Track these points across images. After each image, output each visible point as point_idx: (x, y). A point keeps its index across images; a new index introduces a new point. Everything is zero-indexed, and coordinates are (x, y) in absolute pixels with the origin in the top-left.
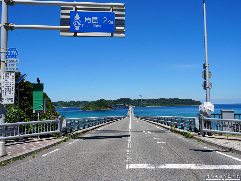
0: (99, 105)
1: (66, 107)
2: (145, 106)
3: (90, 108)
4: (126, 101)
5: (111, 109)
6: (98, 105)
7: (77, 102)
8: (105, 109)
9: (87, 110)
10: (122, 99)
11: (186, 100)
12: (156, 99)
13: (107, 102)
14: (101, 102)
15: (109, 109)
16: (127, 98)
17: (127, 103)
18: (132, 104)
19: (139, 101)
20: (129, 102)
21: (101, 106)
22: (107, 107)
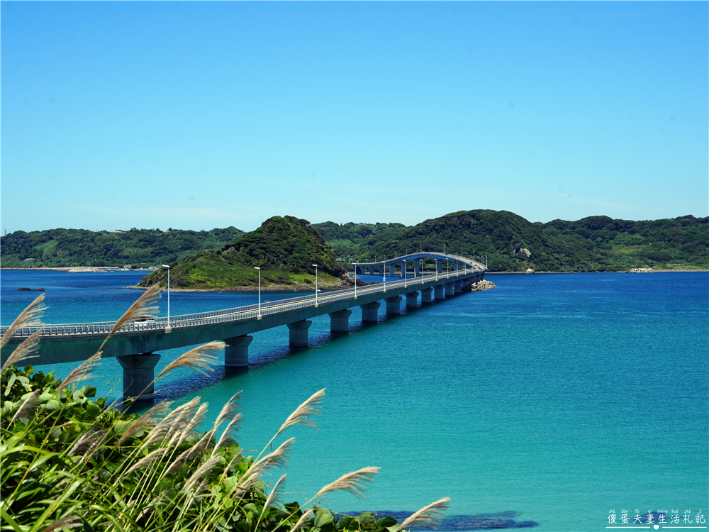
0: (257, 257)
2: (619, 268)
4: (490, 231)
6: (251, 253)
7: (173, 233)
8: (299, 280)
10: (461, 216)
13: (312, 238)
14: (275, 235)
16: (498, 210)
17: (492, 247)
18: (530, 250)
19: (585, 229)
20: (510, 239)
21: (269, 263)
22: (314, 267)
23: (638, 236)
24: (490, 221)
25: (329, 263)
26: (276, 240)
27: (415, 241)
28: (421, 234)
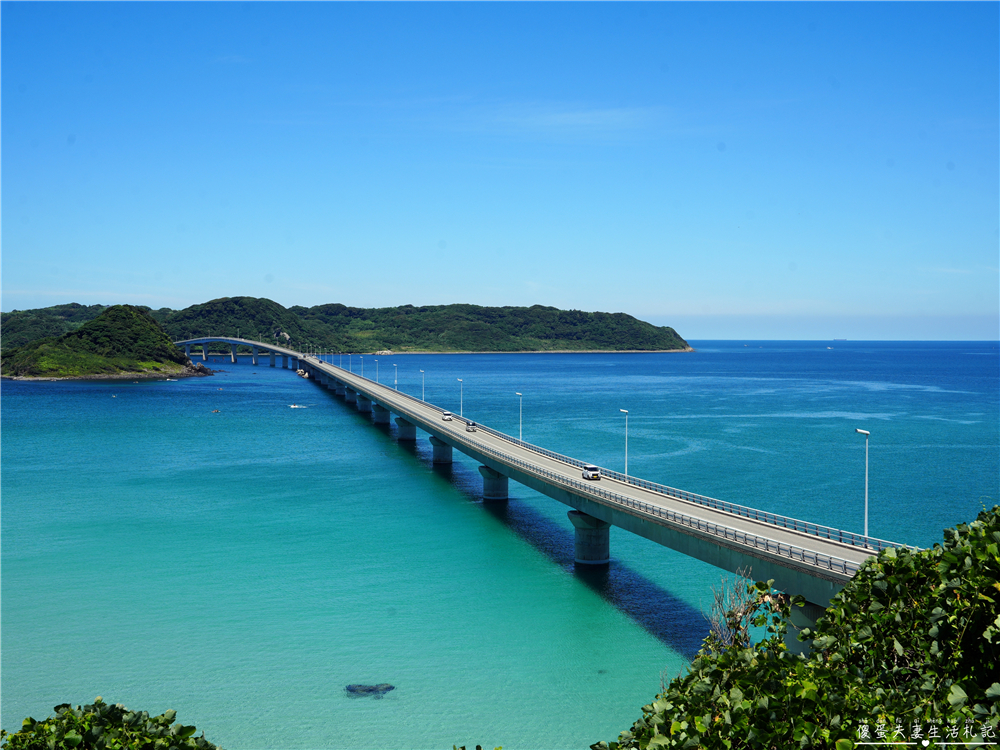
0: (102, 345)
2: (363, 350)
3: (44, 365)
4: (253, 317)
5: (183, 370)
6: (95, 340)
8: (147, 368)
9: (22, 378)
10: (225, 302)
11: (600, 316)
12: (424, 309)
13: (153, 326)
14: (119, 324)
15: (169, 369)
16: (258, 297)
17: (255, 331)
18: (289, 334)
19: (323, 315)
20: (271, 324)
21: (115, 351)
22: (161, 355)
23: (370, 322)
24: (253, 308)
25: (174, 351)
26: (120, 328)
27: (183, 325)
28: (188, 318)
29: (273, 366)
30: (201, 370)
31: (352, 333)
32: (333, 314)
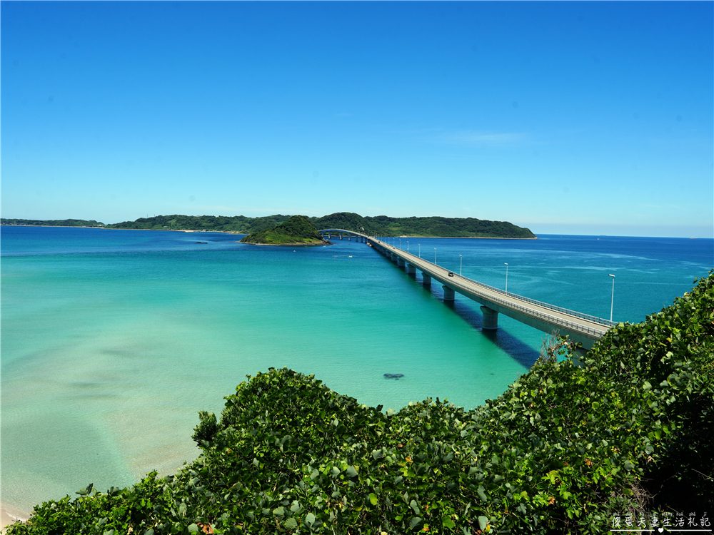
0: (289, 231)
1: (192, 231)
2: (395, 235)
3: (267, 239)
4: (349, 221)
5: (321, 242)
6: (287, 230)
8: (307, 241)
9: (259, 244)
10: (338, 214)
11: (497, 223)
12: (421, 218)
13: (309, 224)
14: (296, 223)
15: (316, 242)
16: (351, 212)
17: (350, 226)
18: (364, 228)
19: (378, 220)
20: (357, 223)
21: (294, 234)
22: (312, 236)
23: (397, 223)
24: (349, 217)
25: (317, 234)
26: (297, 225)
27: (321, 224)
28: (324, 221)
29: (357, 241)
30: (328, 242)
31: (390, 228)
32: (383, 220)
